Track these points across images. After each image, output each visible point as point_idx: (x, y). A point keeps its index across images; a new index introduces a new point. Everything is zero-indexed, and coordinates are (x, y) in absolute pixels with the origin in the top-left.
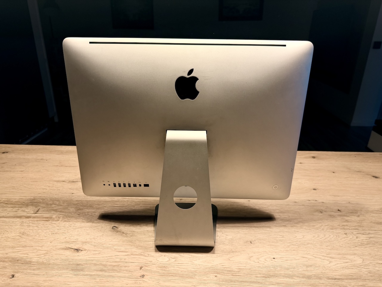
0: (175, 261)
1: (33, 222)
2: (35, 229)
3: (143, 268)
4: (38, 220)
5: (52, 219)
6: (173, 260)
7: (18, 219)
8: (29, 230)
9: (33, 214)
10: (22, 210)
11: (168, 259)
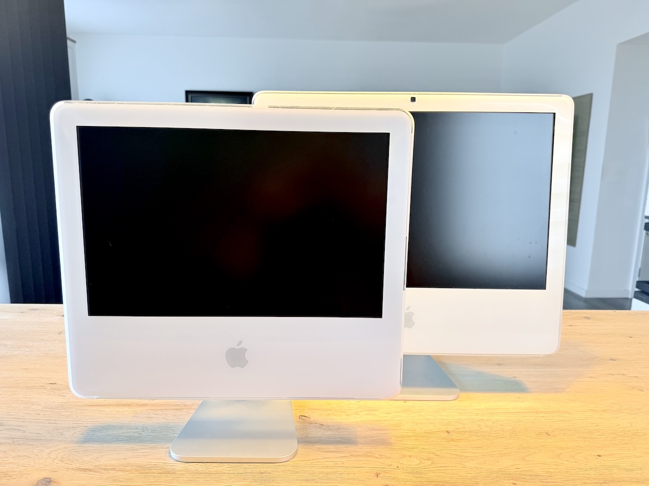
0: (432, 463)
3: (380, 475)
6: (429, 462)
11: (418, 462)
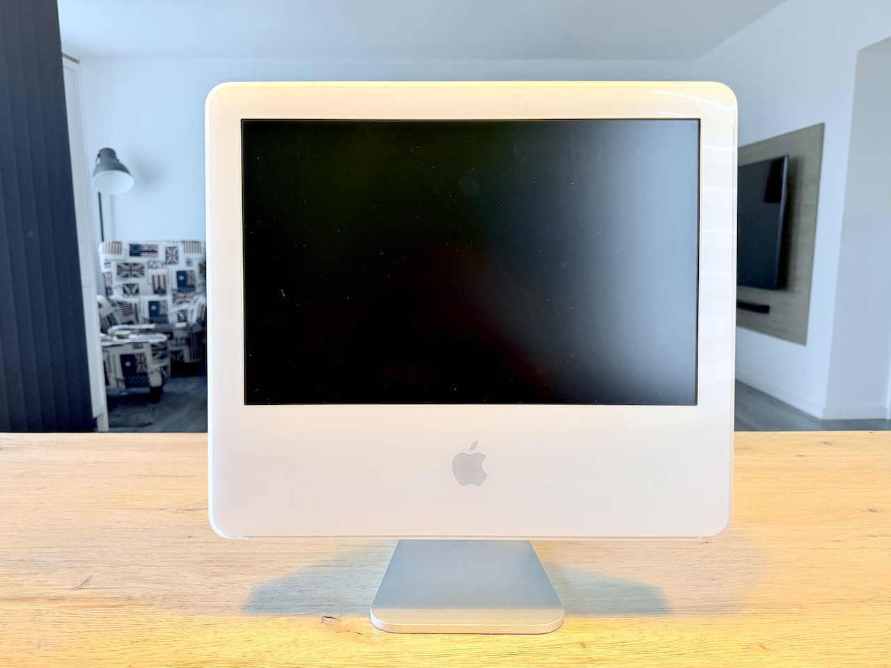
1: (72, 612)
2: (79, 630)
4: (86, 607)
5: (130, 602)
7: (24, 606)
8: (60, 634)
9: (71, 589)
10: (38, 581)
